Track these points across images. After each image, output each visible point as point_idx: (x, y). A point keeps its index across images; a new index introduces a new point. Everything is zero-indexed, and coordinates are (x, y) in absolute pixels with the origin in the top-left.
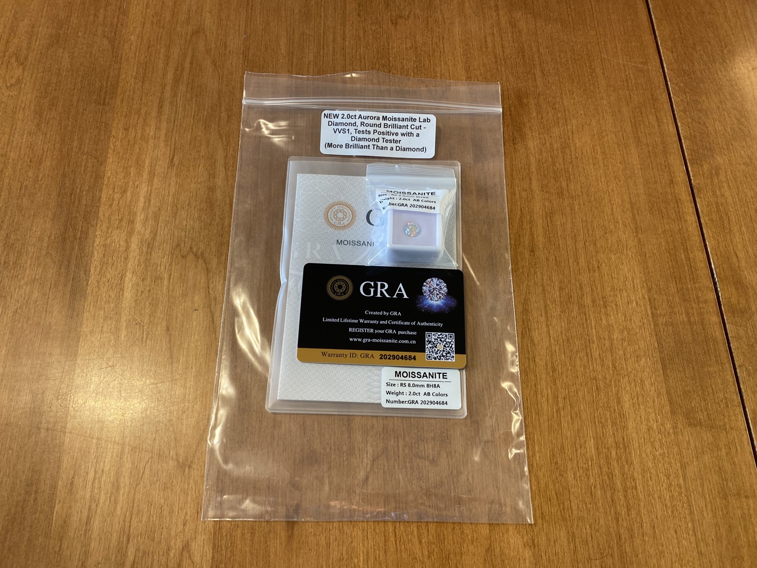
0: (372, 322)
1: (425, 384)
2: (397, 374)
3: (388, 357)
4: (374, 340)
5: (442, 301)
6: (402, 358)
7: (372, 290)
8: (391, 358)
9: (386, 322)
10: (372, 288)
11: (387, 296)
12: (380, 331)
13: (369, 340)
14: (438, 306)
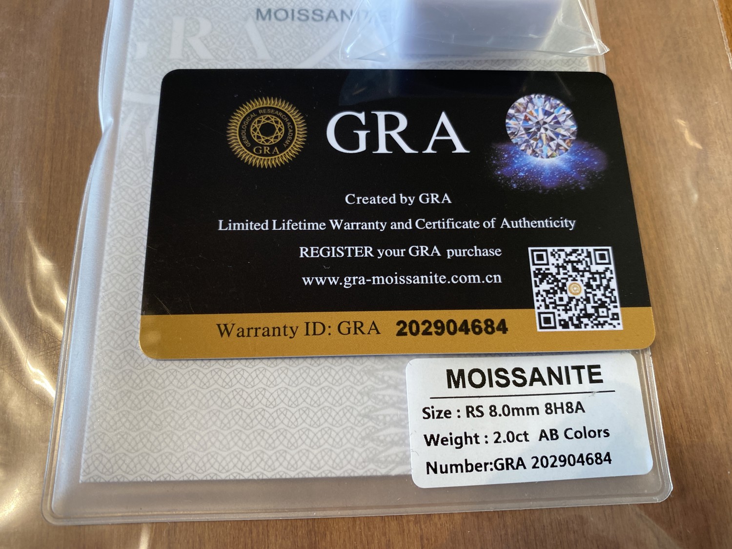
0: (366, 226)
1: (540, 403)
2: (454, 379)
3: (422, 328)
4: (377, 280)
5: (566, 156)
6: (464, 327)
7: (362, 135)
8: (433, 329)
9: (407, 225)
10: (362, 128)
11: (407, 149)
12: (393, 252)
13: (363, 281)
14: (555, 170)
